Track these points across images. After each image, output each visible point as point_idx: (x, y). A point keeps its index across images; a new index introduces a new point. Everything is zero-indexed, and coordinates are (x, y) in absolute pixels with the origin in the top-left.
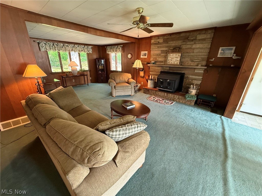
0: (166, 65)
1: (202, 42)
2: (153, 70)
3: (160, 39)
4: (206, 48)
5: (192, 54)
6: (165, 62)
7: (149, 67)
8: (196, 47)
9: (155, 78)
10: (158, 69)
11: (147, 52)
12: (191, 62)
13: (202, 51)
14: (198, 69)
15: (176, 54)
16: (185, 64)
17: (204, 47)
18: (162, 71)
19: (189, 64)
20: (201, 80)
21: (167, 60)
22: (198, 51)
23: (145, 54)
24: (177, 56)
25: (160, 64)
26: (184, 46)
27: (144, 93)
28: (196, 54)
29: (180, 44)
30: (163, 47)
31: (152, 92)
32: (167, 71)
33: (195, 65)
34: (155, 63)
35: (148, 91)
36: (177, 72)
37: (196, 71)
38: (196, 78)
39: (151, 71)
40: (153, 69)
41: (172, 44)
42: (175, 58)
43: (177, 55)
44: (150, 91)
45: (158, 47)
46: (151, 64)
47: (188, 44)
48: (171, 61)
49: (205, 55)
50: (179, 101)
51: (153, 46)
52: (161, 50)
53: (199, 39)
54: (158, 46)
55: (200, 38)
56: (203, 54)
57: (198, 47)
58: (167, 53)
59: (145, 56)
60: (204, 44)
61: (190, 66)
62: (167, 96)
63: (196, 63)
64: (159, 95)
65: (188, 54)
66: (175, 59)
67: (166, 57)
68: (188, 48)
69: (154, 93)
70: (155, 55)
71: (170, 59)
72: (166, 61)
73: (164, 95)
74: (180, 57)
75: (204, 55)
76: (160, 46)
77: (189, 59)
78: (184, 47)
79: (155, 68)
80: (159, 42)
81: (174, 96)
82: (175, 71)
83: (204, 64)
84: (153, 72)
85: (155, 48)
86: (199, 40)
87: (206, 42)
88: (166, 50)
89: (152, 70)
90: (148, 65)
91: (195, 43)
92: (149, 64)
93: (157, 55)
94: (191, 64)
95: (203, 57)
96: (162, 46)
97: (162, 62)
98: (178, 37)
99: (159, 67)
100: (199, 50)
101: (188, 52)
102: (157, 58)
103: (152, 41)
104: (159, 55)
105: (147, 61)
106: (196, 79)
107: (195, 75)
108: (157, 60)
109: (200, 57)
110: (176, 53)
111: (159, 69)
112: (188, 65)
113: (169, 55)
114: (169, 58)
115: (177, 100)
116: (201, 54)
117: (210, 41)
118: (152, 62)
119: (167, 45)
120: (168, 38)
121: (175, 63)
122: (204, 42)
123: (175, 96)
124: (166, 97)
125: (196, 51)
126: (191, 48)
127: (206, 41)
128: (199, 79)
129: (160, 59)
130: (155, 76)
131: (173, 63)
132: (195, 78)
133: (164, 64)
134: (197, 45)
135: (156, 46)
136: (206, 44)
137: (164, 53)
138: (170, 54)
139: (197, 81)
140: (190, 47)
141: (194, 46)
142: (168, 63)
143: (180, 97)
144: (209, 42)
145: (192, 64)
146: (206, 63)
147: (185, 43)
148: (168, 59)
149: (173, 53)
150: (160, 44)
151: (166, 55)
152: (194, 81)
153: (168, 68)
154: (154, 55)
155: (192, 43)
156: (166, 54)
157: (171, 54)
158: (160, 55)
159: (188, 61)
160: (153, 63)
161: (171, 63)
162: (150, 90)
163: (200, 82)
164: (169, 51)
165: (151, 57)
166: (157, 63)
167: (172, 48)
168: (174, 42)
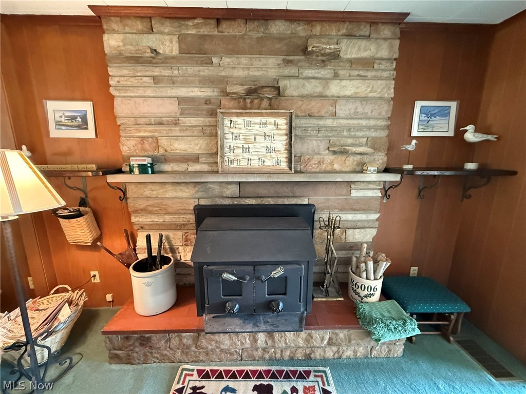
0: (226, 173)
1: (362, 73)
2: (151, 202)
3: (162, 33)
4: (380, 98)
5: (329, 122)
6: (211, 160)
7: (122, 190)
8: (342, 94)
9: (170, 243)
10: (180, 194)
11: (86, 107)
12: (332, 157)
13: (368, 109)
14: (362, 186)
15: (264, 120)
16: (309, 168)
17: (371, 95)
18: (203, 202)
19: (323, 167)
20: (377, 224)
21: (222, 147)
22: (352, 111)
23: (73, 118)
24: (269, 129)
25: (186, 173)
26: (294, 82)
27: (115, 358)
28: (345, 121)
29: (273, 73)
30: (186, 82)
31: (175, 342)
32: (227, 202)
33: (348, 169)
34: (156, 168)
35: (142, 345)
36: (280, 201)
37: (355, 193)
38: (358, 221)
39: (136, 211)
40: (148, 198)
41: (233, 68)
42: (260, 139)
43: (271, 124)
44: (159, 342)
45: (156, 80)
46: (131, 171)
47: (307, 78)
48: (246, 155)
49: (382, 129)
50: (338, 351)
51: (125, 72)
52: (181, 100)
53: (349, 56)
54: (157, 71)
55: (354, 56)
56: (372, 123)
57: (348, 93)
58: (213, 114)
59: (79, 127)
60: (373, 82)
61: (329, 172)
62: (270, 343)
63: (351, 158)
64: (222, 351)
65: (314, 122)
66: (262, 143)
67: (213, 133)
68: (310, 97)
69: (188, 347)
70: (146, 120)
71: (240, 143)
72: (215, 154)
73: (255, 340)
74: (284, 132)
75: (376, 128)
76: (166, 72)
77: (323, 145)
78: (291, 88)
79: (158, 191)
80: (155, 51)
81: (310, 335)
82: (271, 201)
83: (381, 161)
84: (151, 212)
85: (134, 81)
86: (352, 63)
87: (379, 74)
88: (207, 101)
89: (142, 204)
90: (112, 179)
91: (336, 76)
92: (119, 171)
93: (161, 124)
94: (332, 163)
95: (373, 134)
96: (176, 72)
97: (196, 159)
98: (258, 38)
99: (183, 187)
100: (356, 108)
101: (315, 111)
102: (164, 142)
103: (112, 42)
104: (168, 124)
105: (103, 154)
106: (359, 224)
107: (354, 210)
108: (162, 151)
109: (363, 137)
110: (261, 115)
111: (185, 195)
112: (320, 172)
113: (227, 122)
114: (230, 142)
115: (327, 349)
116: (364, 123)
117: (392, 72)
118: (135, 162)
119: (206, 71)
120: (203, 37)
121: (268, 163)
122: (370, 74)
123: (316, 334)
124: (264, 350)
125: (343, 109)
126: (321, 96)
127: (377, 70)
128: (368, 221)
129: (181, 146)
130: (164, 233)
131: (255, 163)
132: (354, 221)
133: (206, 168)
134: (344, 83)
135: (140, 70)
136: (380, 82)
137: (197, 115)
138: (234, 119)
139: (362, 230)
140: (319, 89)
141: (335, 88)
142: (232, 162)
143: (341, 335)
144: (386, 74)
145: (336, 167)
146: (385, 159)
147: (293, 70)
148: (226, 146)
149: (250, 115)
150: (167, 61)
151: (216, 126)
152: (350, 232)
153: (233, 190)
154: (142, 121)
155: (325, 73)
156: (208, 120)
157: (239, 120)
158: (176, 124)
159: (319, 154)
160: (143, 169)
161: (244, 163)
162: (155, 337)
163: (373, 232)
164: (225, 101)
165: (122, 133)
166: (167, 167)
167: (240, 89)
168: (244, 60)
